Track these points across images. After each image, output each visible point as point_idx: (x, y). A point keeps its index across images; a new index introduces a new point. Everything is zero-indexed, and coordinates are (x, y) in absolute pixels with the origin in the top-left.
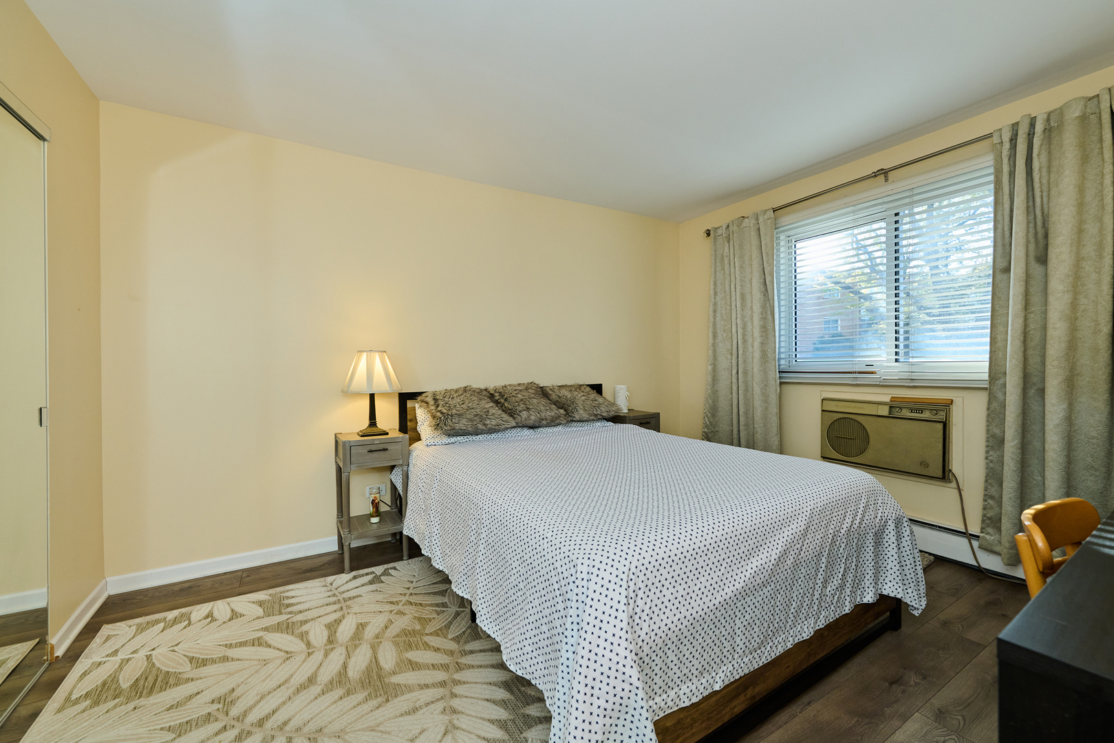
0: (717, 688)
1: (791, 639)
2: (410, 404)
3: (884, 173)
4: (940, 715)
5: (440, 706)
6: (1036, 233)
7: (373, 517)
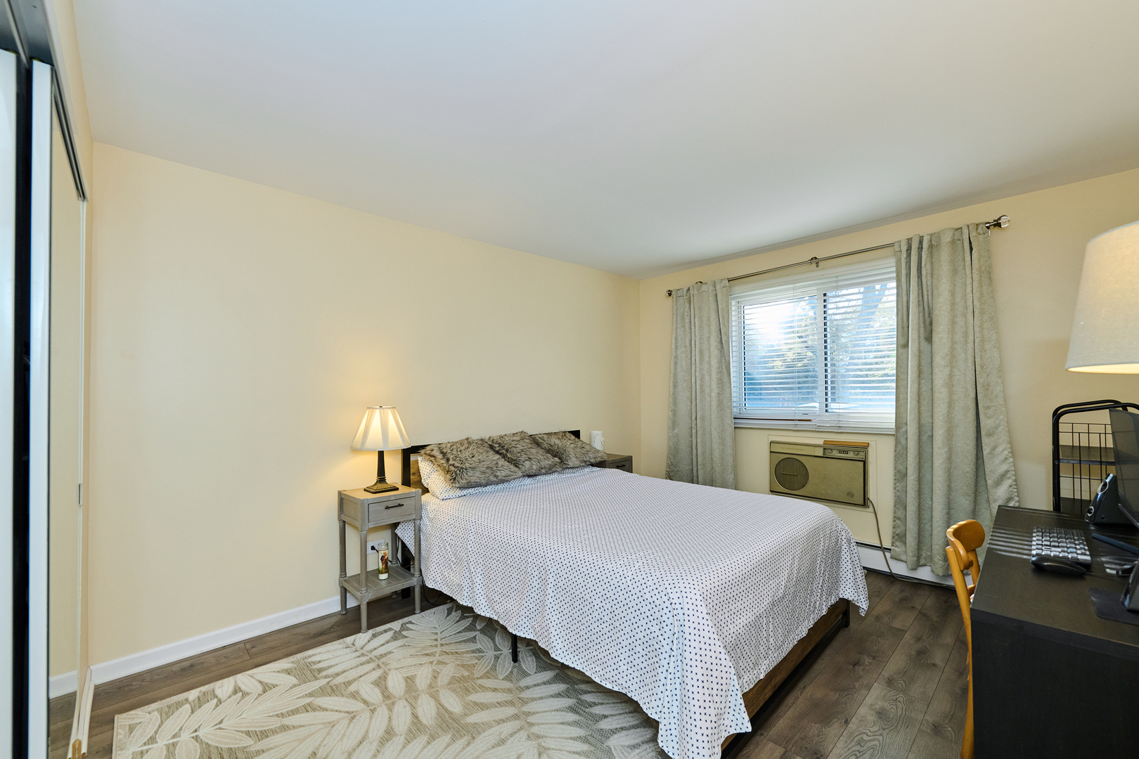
0: (762, 677)
1: (796, 637)
2: (413, 457)
3: (815, 260)
4: (890, 682)
5: (523, 734)
6: (925, 321)
7: (382, 573)
